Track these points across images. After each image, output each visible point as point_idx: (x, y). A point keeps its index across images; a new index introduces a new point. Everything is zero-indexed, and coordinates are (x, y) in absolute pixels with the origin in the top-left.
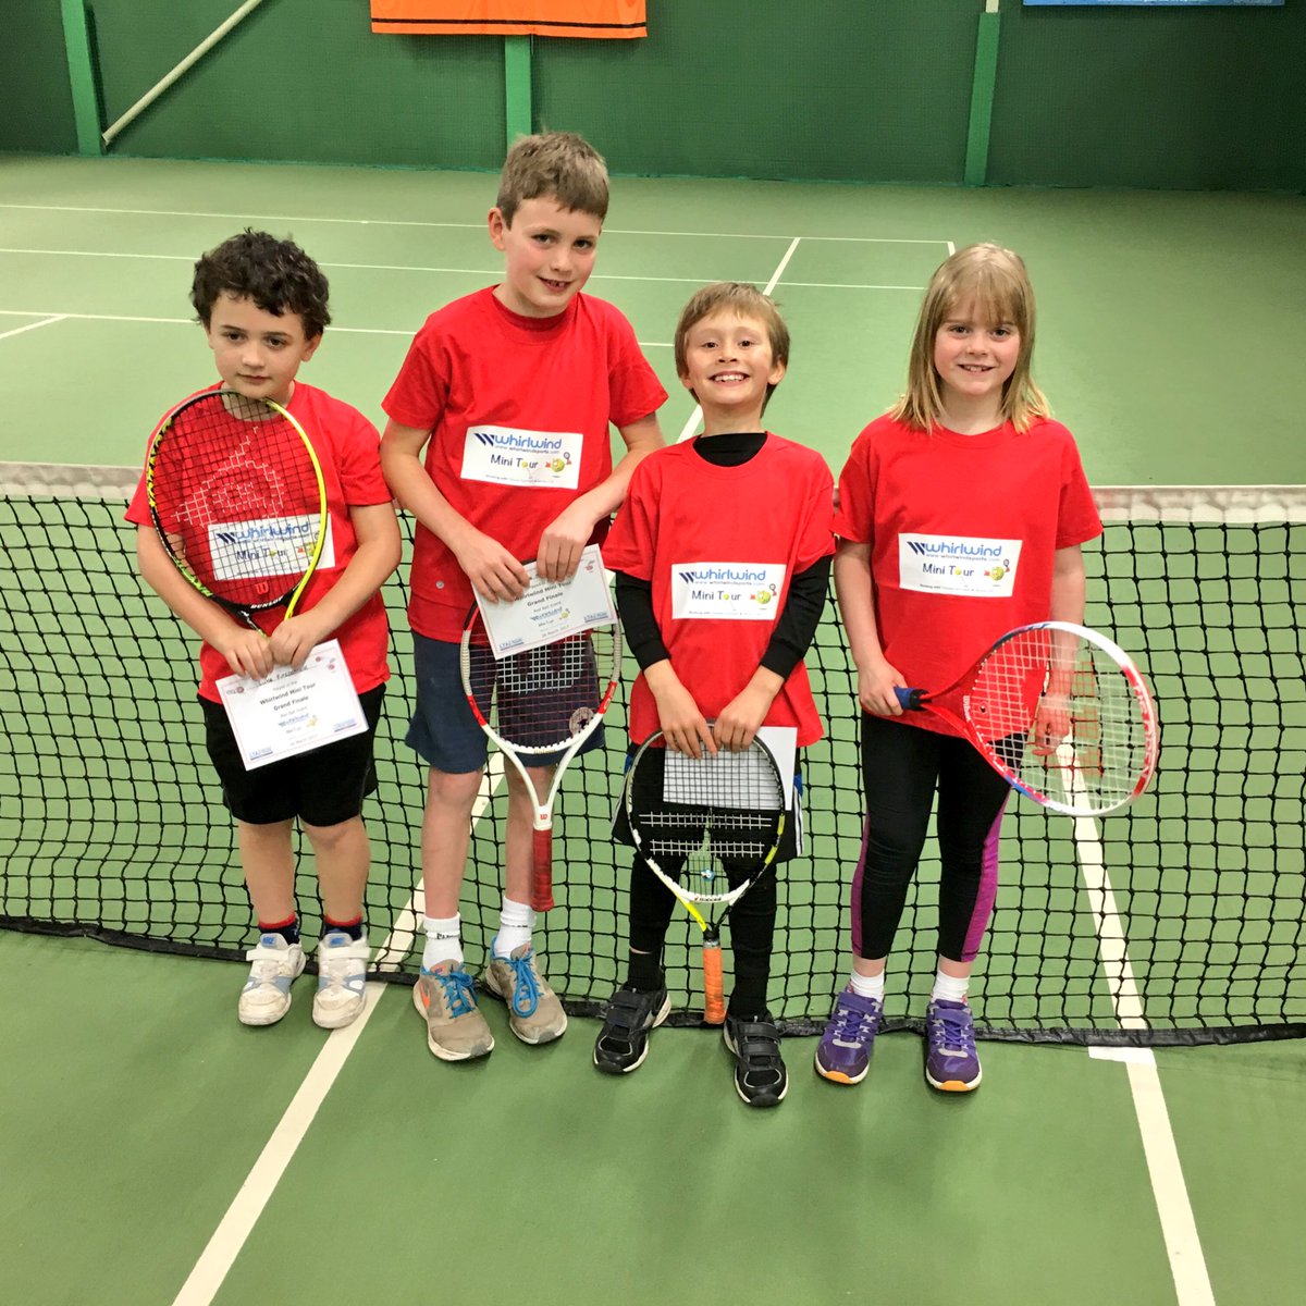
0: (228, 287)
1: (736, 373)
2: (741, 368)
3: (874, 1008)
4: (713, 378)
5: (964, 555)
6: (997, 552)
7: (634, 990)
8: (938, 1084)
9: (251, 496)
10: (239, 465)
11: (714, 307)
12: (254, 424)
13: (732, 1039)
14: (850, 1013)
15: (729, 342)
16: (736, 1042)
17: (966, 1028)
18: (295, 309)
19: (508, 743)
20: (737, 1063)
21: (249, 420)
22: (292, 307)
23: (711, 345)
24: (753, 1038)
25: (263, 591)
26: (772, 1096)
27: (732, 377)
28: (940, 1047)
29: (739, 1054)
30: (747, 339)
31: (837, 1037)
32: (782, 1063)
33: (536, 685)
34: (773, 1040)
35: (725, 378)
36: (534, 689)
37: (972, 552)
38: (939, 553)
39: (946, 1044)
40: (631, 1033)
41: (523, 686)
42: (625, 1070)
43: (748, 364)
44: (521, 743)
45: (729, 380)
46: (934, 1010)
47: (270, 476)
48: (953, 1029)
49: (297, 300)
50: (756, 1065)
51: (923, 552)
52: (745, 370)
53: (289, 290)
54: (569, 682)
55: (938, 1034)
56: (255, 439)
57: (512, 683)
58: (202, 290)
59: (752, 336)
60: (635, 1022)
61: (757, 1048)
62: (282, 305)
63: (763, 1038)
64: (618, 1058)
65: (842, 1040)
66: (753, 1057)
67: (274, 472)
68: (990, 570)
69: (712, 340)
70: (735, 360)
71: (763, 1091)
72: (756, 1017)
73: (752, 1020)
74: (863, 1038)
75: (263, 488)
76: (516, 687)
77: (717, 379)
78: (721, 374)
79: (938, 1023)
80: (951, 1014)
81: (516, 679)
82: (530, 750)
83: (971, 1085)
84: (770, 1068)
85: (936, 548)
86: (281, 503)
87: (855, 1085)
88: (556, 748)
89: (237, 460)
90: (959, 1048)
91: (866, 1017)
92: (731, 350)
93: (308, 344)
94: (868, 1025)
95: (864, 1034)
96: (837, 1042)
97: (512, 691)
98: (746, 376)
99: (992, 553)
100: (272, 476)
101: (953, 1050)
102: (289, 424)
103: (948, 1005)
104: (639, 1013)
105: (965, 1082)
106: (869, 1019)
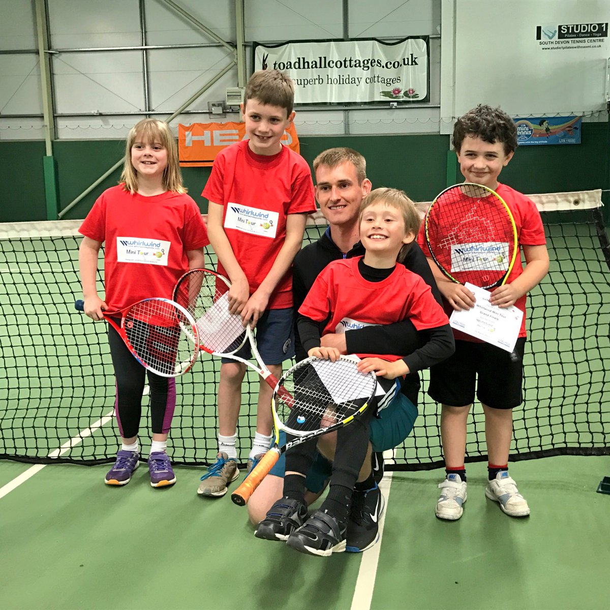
0: (469, 132)
1: (381, 235)
4: (369, 237)
9: (478, 234)
10: (471, 219)
12: (478, 199)
15: (379, 218)
18: (501, 140)
21: (475, 197)
22: (499, 139)
23: (371, 219)
25: (486, 280)
27: (378, 237)
30: (389, 218)
43: (388, 231)
45: (377, 239)
47: (487, 224)
49: (502, 135)
52: (386, 234)
53: (498, 130)
56: (479, 206)
58: (458, 135)
59: (392, 216)
62: (495, 138)
67: (489, 221)
69: (371, 217)
70: (380, 228)
75: (484, 230)
77: (372, 237)
78: (373, 235)
80: (159, 457)
83: (172, 481)
86: (493, 236)
89: (469, 217)
90: (164, 469)
93: (506, 157)
98: (386, 237)
100: (488, 223)
102: (496, 197)
103: (157, 453)
105: (170, 480)
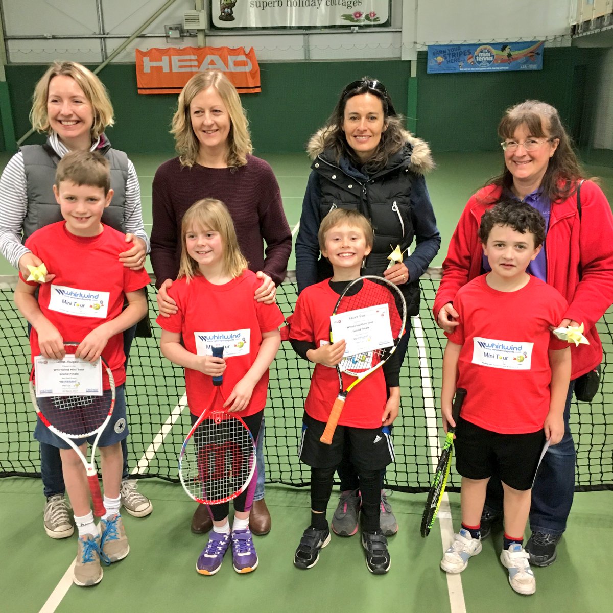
1: (349, 253)
2: (352, 250)
3: (225, 538)
4: (338, 255)
5: (224, 339)
6: (239, 336)
7: (314, 529)
8: (239, 571)
11: (340, 221)
13: (365, 542)
14: (213, 542)
15: (346, 238)
16: (366, 543)
17: (249, 541)
19: (65, 434)
20: (367, 554)
23: (337, 239)
24: (374, 542)
26: (383, 569)
27: (347, 255)
28: (238, 552)
29: (367, 549)
30: (354, 237)
31: (206, 553)
32: (388, 554)
33: (73, 404)
34: (384, 543)
35: (344, 255)
36: (72, 406)
37: (227, 338)
38: (213, 340)
39: (241, 551)
40: (311, 549)
41: (66, 406)
42: (308, 567)
43: (355, 248)
44: (71, 433)
45: (346, 256)
46: (234, 536)
48: (243, 542)
50: (376, 554)
51: (205, 340)
52: (354, 251)
54: (90, 402)
55: (237, 546)
57: (60, 405)
59: (357, 235)
60: (313, 544)
61: (376, 547)
63: (379, 542)
64: (305, 561)
65: (208, 554)
66: (374, 551)
68: (237, 344)
69: (337, 237)
70: (348, 247)
71: (379, 566)
72: (376, 532)
73: (374, 534)
74: (218, 553)
76: (63, 406)
77: (341, 255)
78: (342, 253)
79: (236, 541)
80: (241, 536)
81: (62, 402)
82: (77, 437)
83: (254, 568)
84: (382, 556)
85: (211, 338)
87: (212, 575)
88: (90, 434)
90: (246, 551)
91: (221, 542)
92: (347, 242)
94: (221, 546)
95: (219, 551)
96: (206, 556)
97: (61, 408)
98: (354, 254)
99: (236, 336)
101: (244, 553)
103: (239, 532)
104: (315, 540)
105: (251, 567)
106: (222, 543)
